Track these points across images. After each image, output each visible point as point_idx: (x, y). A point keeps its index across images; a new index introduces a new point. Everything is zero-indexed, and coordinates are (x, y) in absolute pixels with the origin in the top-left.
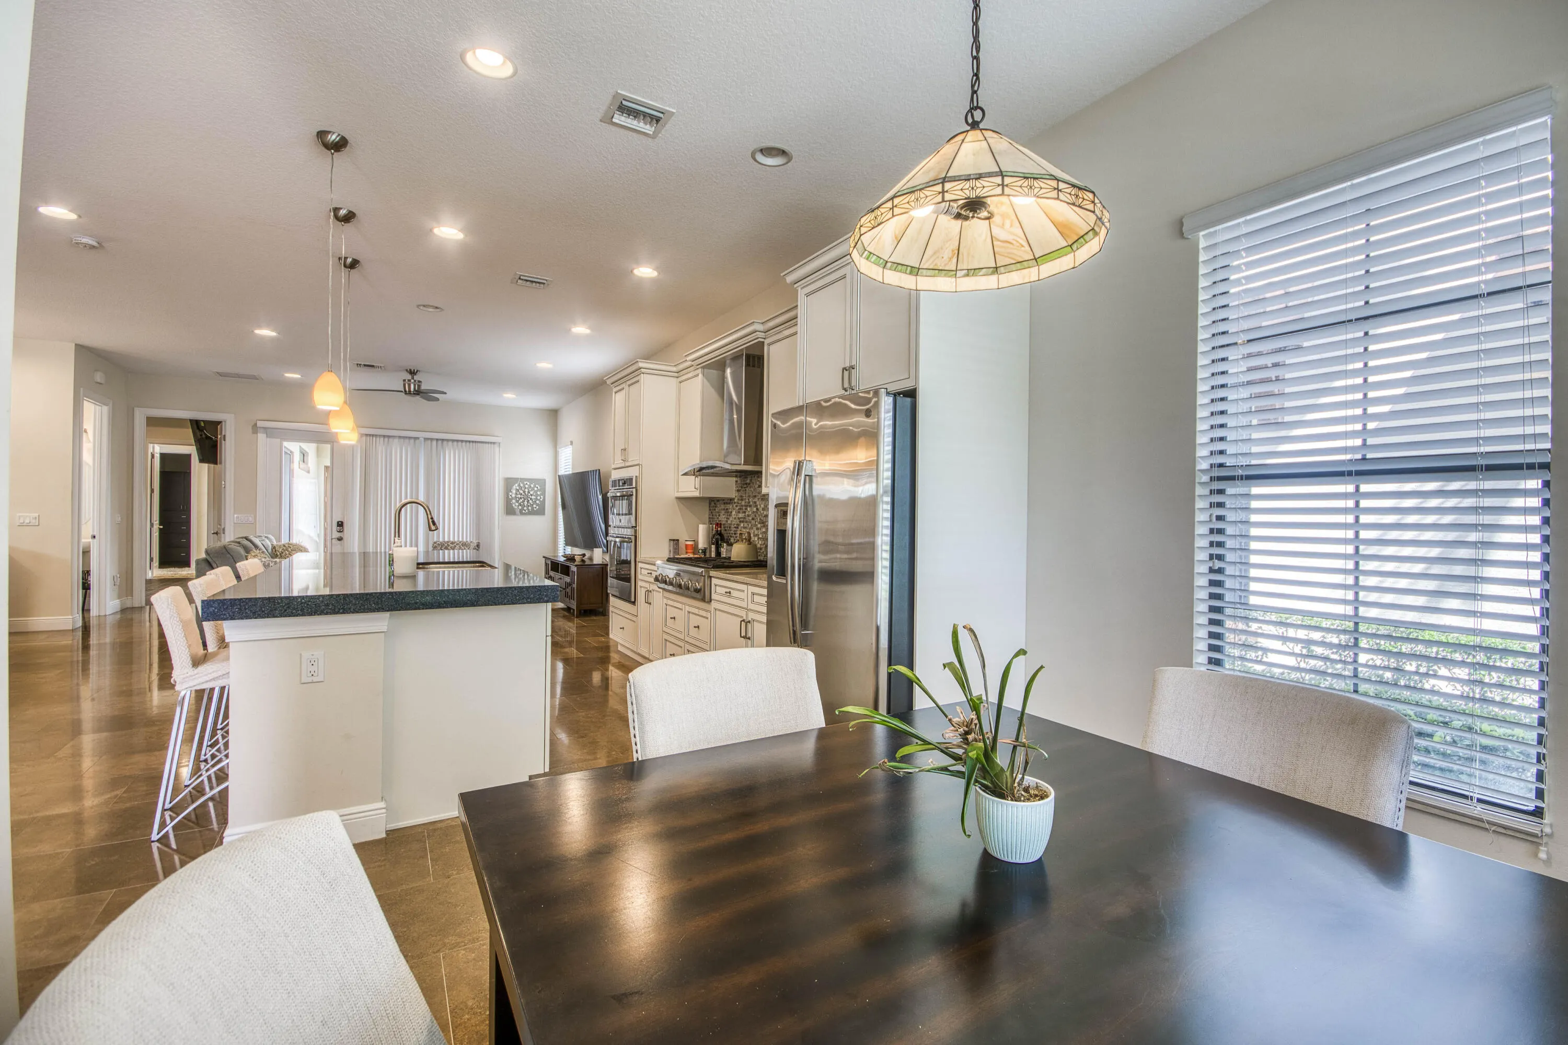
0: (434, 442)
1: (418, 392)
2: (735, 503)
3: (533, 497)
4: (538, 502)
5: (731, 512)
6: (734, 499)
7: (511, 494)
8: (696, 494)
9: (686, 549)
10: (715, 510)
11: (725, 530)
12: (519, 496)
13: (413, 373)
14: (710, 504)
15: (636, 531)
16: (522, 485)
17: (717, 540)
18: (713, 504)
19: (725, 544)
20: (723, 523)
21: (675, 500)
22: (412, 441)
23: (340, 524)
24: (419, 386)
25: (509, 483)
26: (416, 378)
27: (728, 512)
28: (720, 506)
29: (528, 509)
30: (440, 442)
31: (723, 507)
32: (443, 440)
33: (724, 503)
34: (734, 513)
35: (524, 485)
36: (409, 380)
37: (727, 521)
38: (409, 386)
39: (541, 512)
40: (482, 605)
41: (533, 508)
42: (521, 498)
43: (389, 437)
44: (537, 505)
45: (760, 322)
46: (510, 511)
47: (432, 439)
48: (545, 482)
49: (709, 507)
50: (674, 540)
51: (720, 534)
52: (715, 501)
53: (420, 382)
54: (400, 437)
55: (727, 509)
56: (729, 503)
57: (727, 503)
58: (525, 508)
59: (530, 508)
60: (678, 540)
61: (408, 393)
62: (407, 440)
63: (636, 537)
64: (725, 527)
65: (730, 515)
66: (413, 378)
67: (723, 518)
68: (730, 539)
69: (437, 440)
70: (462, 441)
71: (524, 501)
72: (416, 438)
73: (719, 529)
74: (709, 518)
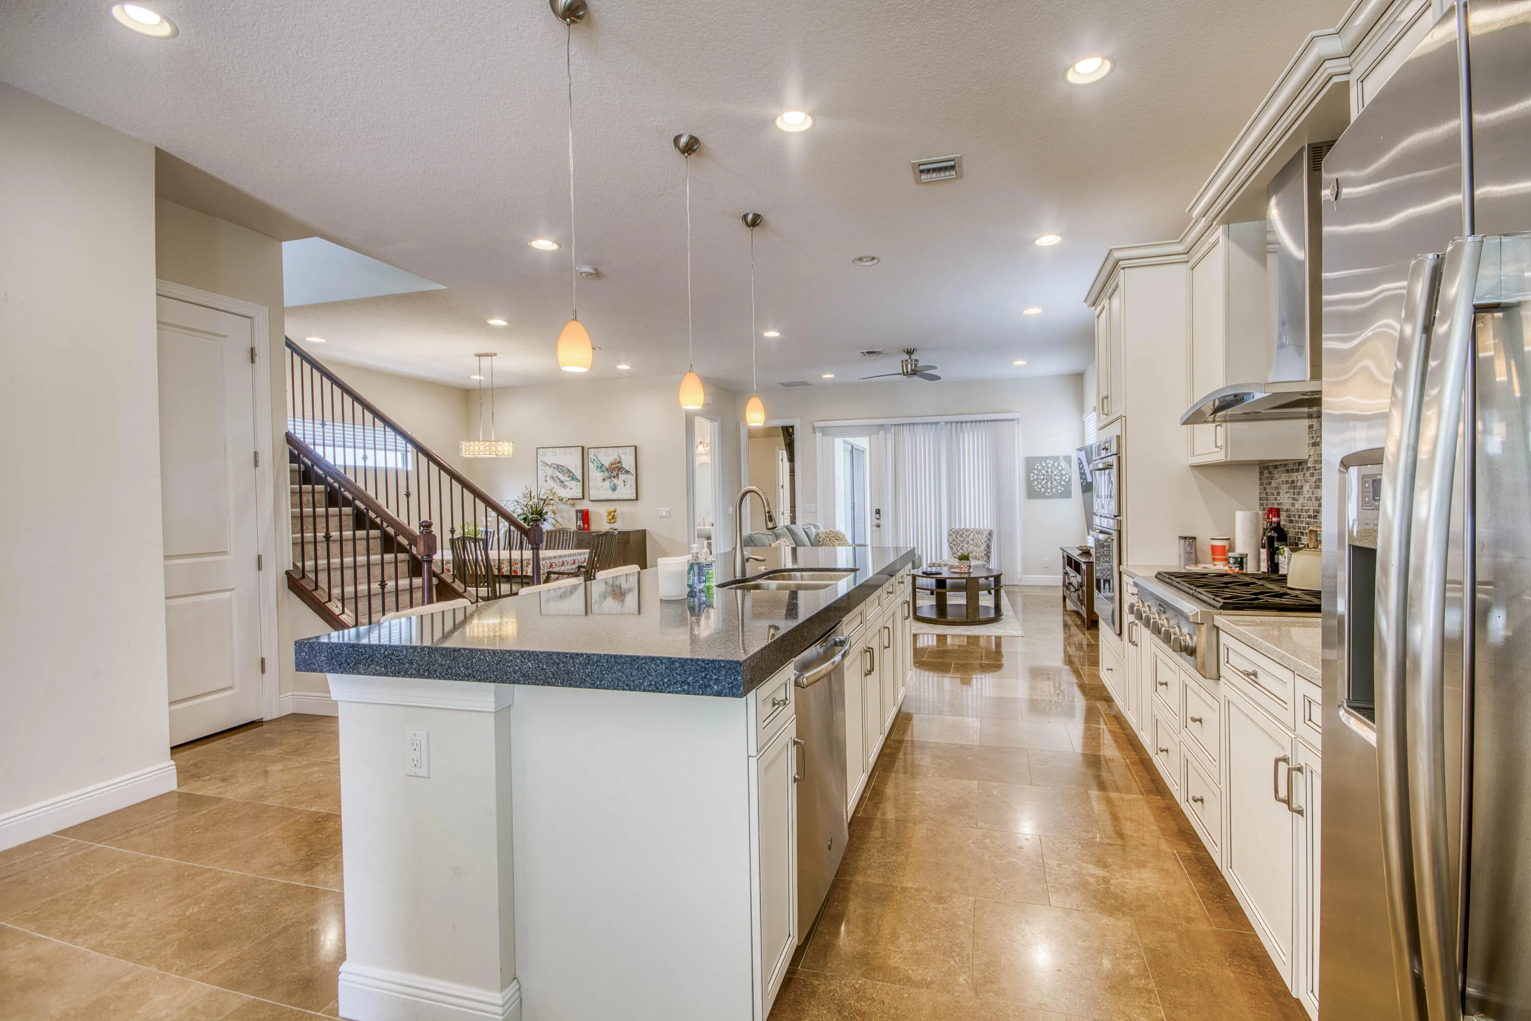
0: (954, 425)
1: (914, 372)
2: (1308, 468)
3: (1057, 478)
4: (1063, 483)
5: (1302, 487)
6: (1306, 462)
7: (1032, 475)
8: (1219, 457)
9: (1213, 553)
10: (1270, 484)
11: (1291, 521)
12: (1042, 477)
13: (910, 352)
14: (1261, 473)
15: (1120, 522)
16: (1044, 464)
17: (1271, 540)
18: (1266, 474)
19: (1286, 549)
20: (1285, 507)
21: (1189, 469)
22: (934, 426)
23: (878, 512)
24: (916, 365)
25: (1030, 463)
26: (913, 357)
27: (1295, 488)
28: (1280, 477)
29: (1052, 492)
30: (959, 425)
31: (1284, 477)
32: (962, 422)
33: (1287, 471)
34: (1306, 488)
35: (1047, 464)
36: (907, 361)
37: (1293, 505)
38: (907, 365)
39: (1067, 494)
40: (607, 688)
41: (1057, 490)
42: (1044, 479)
43: (913, 424)
44: (1062, 486)
45: (1333, 30)
46: (1032, 493)
47: (951, 422)
48: (1071, 459)
49: (1260, 479)
50: (1185, 538)
51: (1278, 529)
52: (1271, 469)
53: (916, 360)
54: (923, 424)
55: (1293, 482)
56: (1298, 471)
57: (1292, 471)
58: (1049, 491)
59: (1054, 490)
60: (1194, 538)
61: (907, 374)
62: (929, 426)
63: (1119, 532)
64: (1289, 516)
65: (1299, 494)
66: (910, 358)
67: (1284, 500)
68: (1300, 539)
69: (957, 422)
70: (980, 421)
71: (1047, 483)
72: (937, 423)
73: (1275, 519)
74: (1260, 499)
